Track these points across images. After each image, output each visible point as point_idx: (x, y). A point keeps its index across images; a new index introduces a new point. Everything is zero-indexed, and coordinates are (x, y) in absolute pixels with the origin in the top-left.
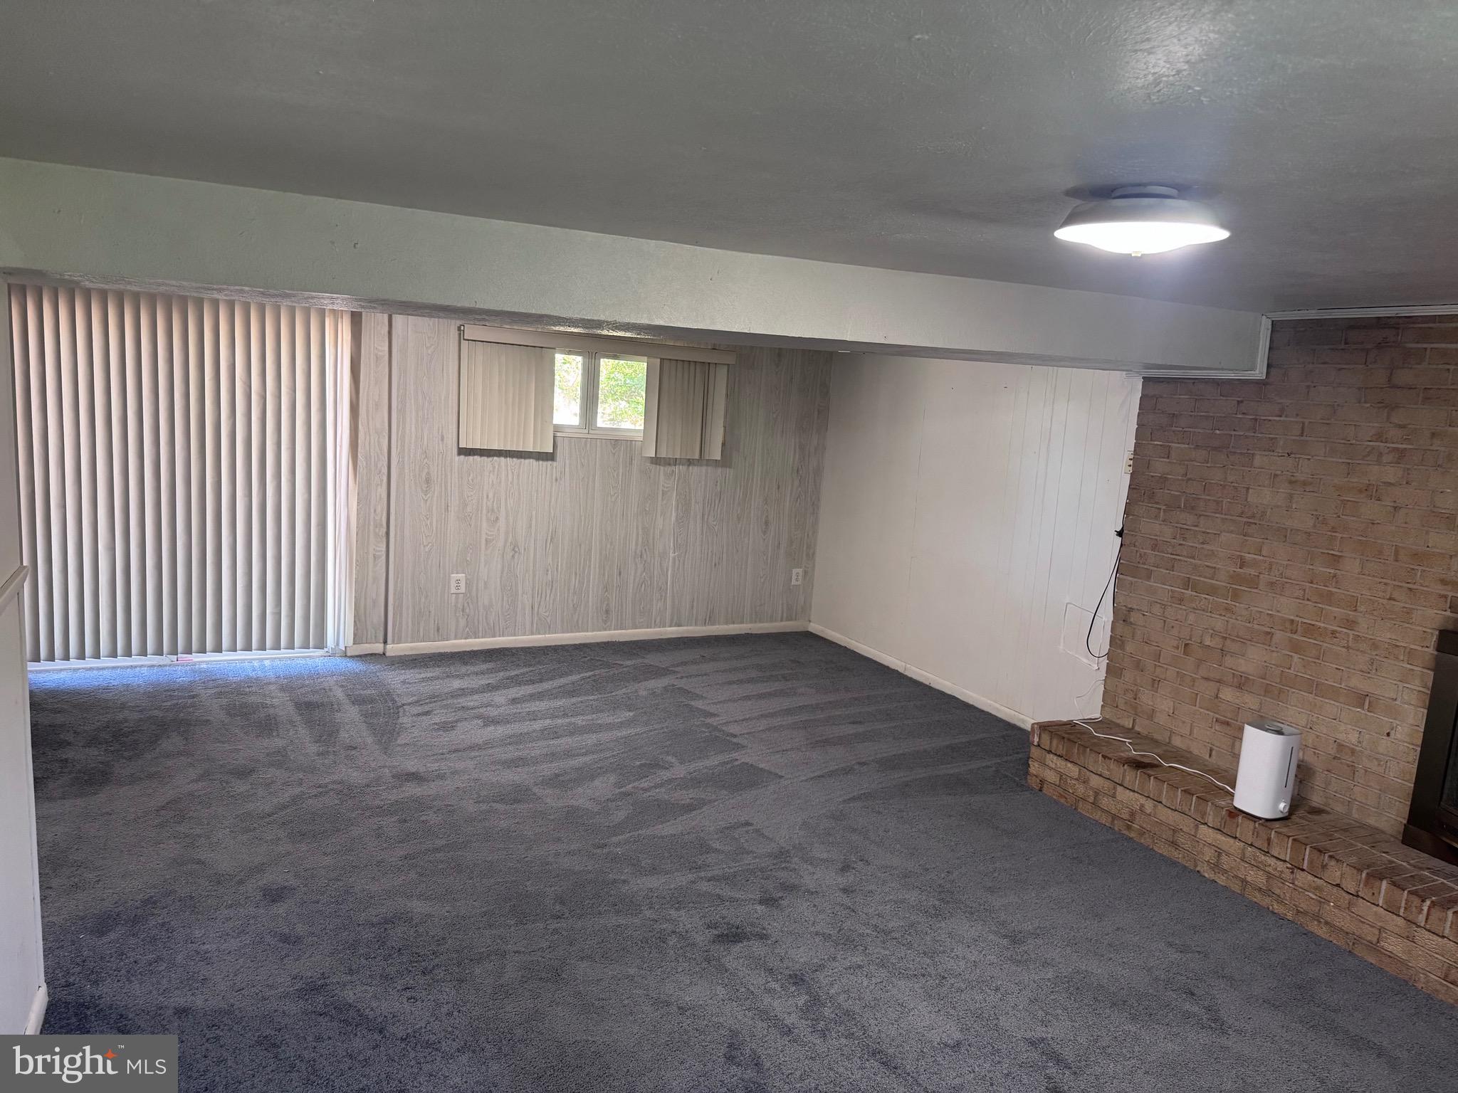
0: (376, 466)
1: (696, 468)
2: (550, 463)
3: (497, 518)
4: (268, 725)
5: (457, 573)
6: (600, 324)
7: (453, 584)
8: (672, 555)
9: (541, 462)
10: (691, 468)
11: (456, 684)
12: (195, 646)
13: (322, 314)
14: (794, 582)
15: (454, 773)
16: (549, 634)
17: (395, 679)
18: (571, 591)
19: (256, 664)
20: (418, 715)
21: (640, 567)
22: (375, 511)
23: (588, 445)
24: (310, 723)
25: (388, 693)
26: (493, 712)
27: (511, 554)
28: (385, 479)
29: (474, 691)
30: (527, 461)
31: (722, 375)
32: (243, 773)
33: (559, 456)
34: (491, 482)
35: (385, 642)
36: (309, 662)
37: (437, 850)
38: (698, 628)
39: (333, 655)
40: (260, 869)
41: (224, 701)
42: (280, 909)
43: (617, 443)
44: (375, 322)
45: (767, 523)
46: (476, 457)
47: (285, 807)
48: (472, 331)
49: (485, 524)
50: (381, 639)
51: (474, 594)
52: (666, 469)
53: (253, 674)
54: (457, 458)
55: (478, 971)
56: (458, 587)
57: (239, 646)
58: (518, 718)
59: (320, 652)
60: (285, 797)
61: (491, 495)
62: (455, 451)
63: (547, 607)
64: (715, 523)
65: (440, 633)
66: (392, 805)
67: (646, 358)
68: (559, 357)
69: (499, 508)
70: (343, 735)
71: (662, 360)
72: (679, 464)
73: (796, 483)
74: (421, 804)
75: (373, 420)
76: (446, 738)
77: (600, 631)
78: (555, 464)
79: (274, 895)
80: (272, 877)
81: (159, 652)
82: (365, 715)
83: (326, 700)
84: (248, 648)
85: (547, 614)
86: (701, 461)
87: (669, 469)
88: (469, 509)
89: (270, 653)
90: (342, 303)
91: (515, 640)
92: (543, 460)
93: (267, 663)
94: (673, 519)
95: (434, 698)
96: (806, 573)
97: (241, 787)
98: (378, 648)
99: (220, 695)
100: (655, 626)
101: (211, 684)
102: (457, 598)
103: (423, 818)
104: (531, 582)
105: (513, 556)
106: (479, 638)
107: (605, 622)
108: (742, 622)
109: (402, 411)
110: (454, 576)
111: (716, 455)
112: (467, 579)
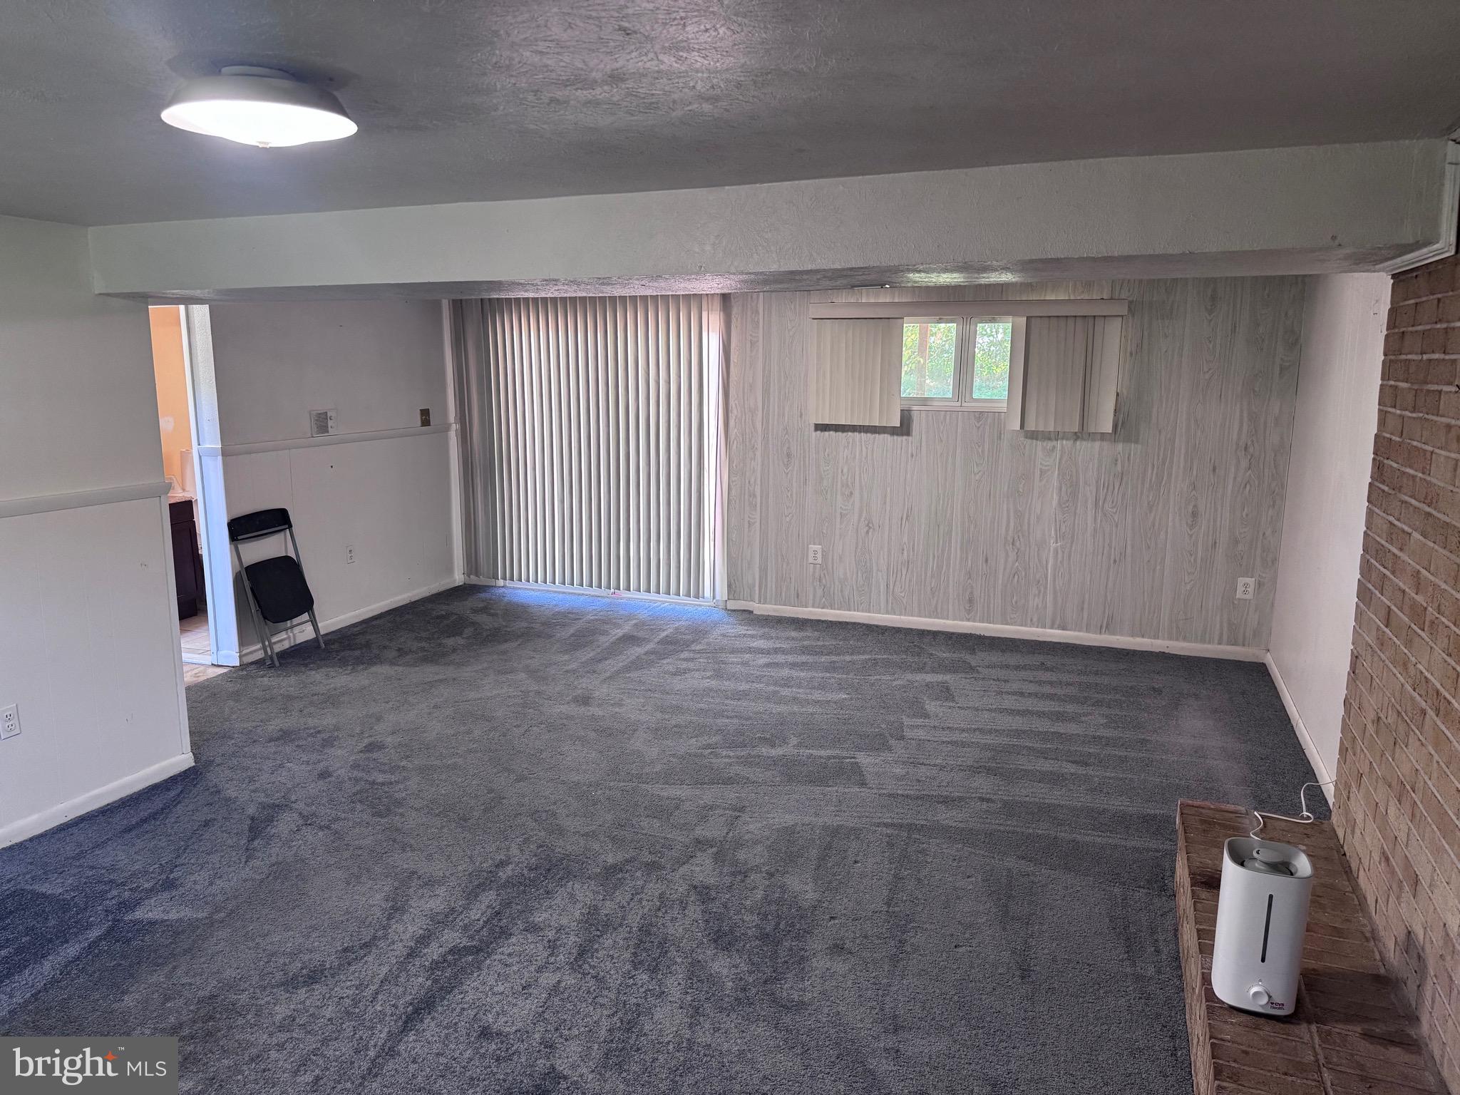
0: (750, 441)
1: (1084, 443)
2: (905, 438)
3: (851, 493)
5: (814, 544)
7: (811, 554)
8: (1053, 546)
9: (895, 437)
10: (1078, 443)
14: (1239, 595)
16: (905, 615)
18: (929, 573)
21: (1012, 556)
22: (749, 482)
23: (948, 418)
27: (865, 530)
30: (882, 436)
33: (915, 428)
34: (845, 457)
35: (755, 601)
36: (691, 608)
38: (1098, 637)
39: (711, 606)
43: (984, 417)
44: (751, 311)
45: (1195, 514)
46: (831, 432)
49: (839, 497)
50: (754, 598)
51: (830, 565)
52: (1045, 444)
54: (814, 434)
56: (815, 558)
57: (661, 590)
59: (699, 602)
61: (845, 470)
62: (813, 427)
63: (903, 587)
64: (1115, 510)
65: (799, 600)
67: (1010, 319)
69: (853, 483)
71: (1028, 318)
72: (1062, 439)
73: (1244, 464)
75: (748, 401)
77: (963, 621)
78: (910, 438)
85: (903, 594)
86: (1083, 434)
87: (1050, 444)
88: (825, 483)
91: (869, 616)
92: (897, 435)
93: (664, 605)
94: (1055, 502)
96: (1260, 585)
98: (746, 605)
100: (1032, 625)
101: (602, 613)
102: (815, 568)
104: (886, 560)
105: (867, 532)
106: (835, 609)
107: (969, 612)
108: (1156, 637)
109: (767, 391)
110: (813, 547)
111: (1108, 428)
112: (823, 551)
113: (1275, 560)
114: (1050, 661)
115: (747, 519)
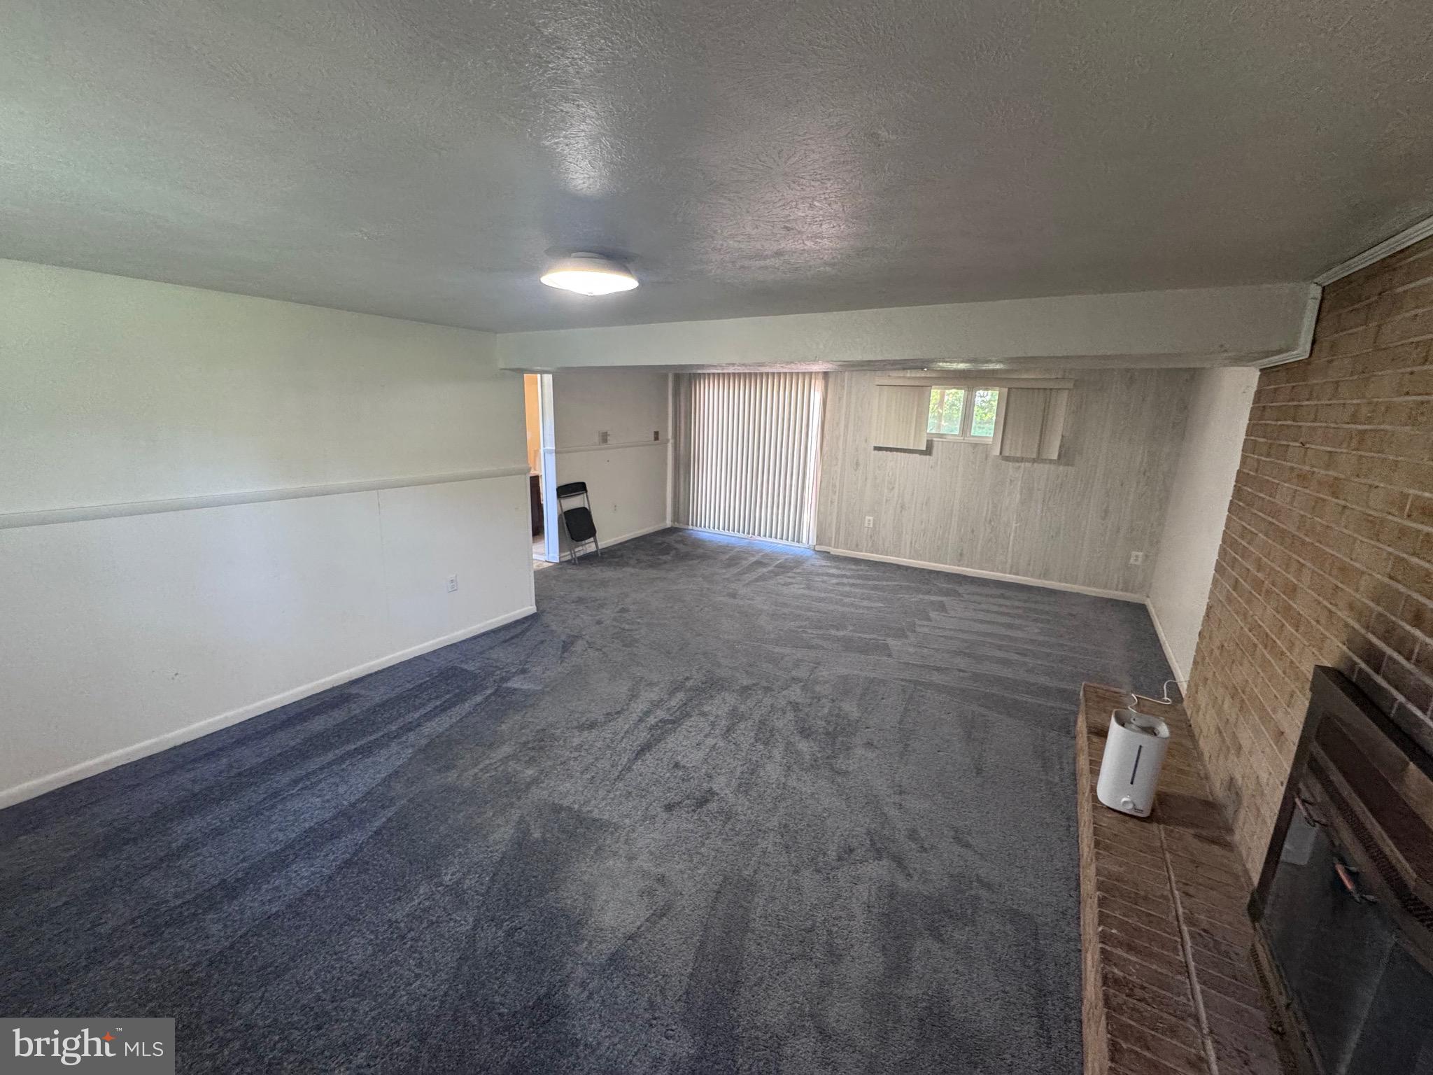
0: (835, 455)
1: (1039, 465)
2: (928, 457)
3: (893, 488)
5: (869, 516)
7: (867, 522)
8: (1014, 525)
9: (922, 456)
10: (1035, 465)
14: (1132, 561)
16: (921, 561)
18: (937, 537)
19: (774, 544)
21: (989, 530)
22: (833, 478)
27: (900, 510)
28: (839, 462)
30: (914, 455)
31: (1063, 398)
33: (934, 451)
34: (891, 466)
35: (830, 547)
36: (791, 548)
38: (1036, 580)
39: (802, 547)
43: (979, 446)
45: (1106, 511)
46: (884, 452)
48: (879, 381)
49: (886, 491)
50: (828, 545)
51: (877, 529)
52: (1014, 465)
54: (873, 452)
56: (869, 524)
57: (778, 537)
59: (797, 545)
61: (891, 474)
62: (873, 448)
63: (921, 544)
64: (1055, 506)
65: (857, 547)
67: (998, 388)
68: (935, 393)
69: (895, 481)
71: (1009, 389)
72: (1026, 462)
73: (1143, 482)
77: (956, 566)
78: (931, 458)
81: (739, 531)
84: (771, 536)
85: (920, 548)
86: (1038, 459)
87: (1017, 464)
88: (878, 481)
89: (780, 541)
91: (898, 560)
92: (924, 455)
94: (1017, 500)
96: (1146, 556)
98: (827, 549)
102: (868, 530)
104: (911, 528)
106: (878, 554)
107: (959, 561)
109: (847, 426)
110: (867, 518)
111: (1055, 456)
112: (874, 520)
113: (1158, 542)
114: (1008, 593)
115: (830, 500)
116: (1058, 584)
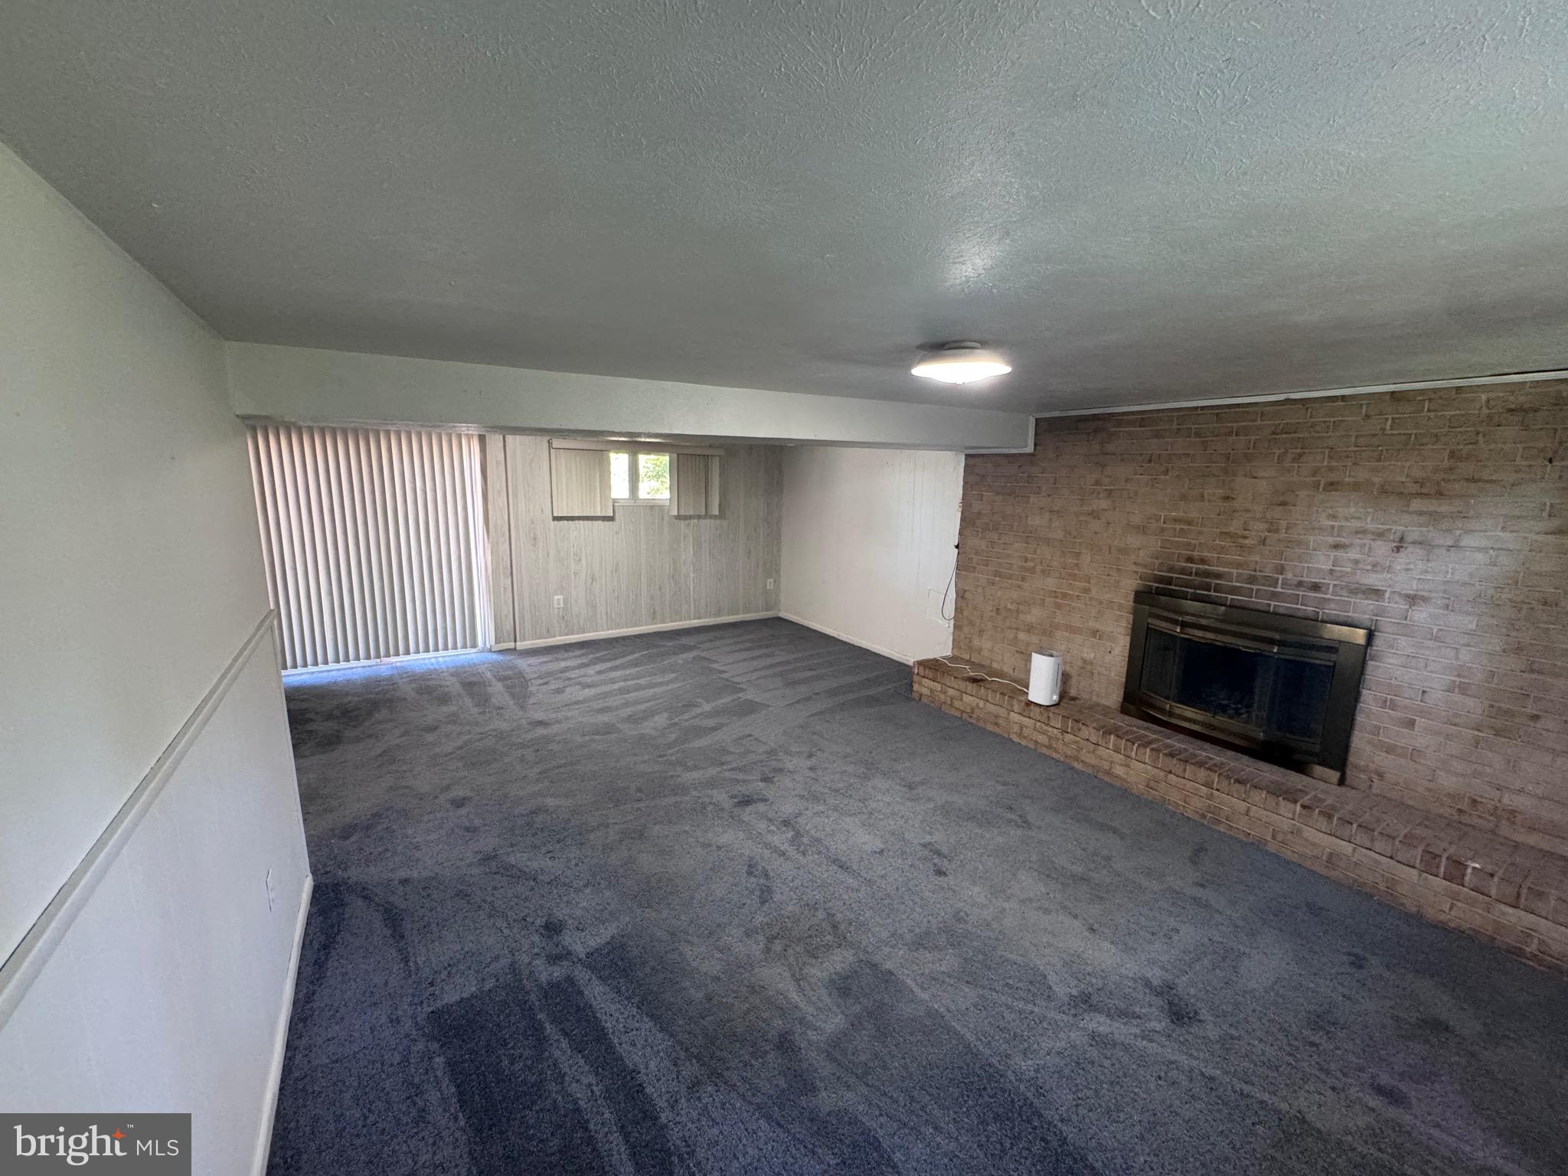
0: (501, 531)
1: (703, 520)
2: (611, 522)
3: (580, 559)
4: (444, 699)
5: (557, 595)
6: (639, 435)
7: (555, 603)
8: (692, 575)
9: (606, 523)
10: (700, 520)
11: (563, 664)
12: (392, 651)
13: (459, 436)
14: (768, 587)
15: (567, 719)
16: (619, 629)
17: (522, 663)
18: (631, 601)
19: (433, 660)
20: (540, 685)
21: (673, 584)
22: (502, 560)
23: (635, 511)
24: (472, 695)
25: (520, 673)
26: (588, 680)
27: (591, 581)
28: (507, 539)
29: (574, 668)
30: (597, 522)
31: (716, 461)
32: (432, 729)
33: (617, 517)
34: (575, 537)
35: (515, 641)
36: (468, 656)
37: (560, 767)
38: (712, 619)
39: (483, 651)
40: (448, 788)
41: (414, 685)
42: (463, 811)
43: (653, 507)
44: (495, 441)
45: (749, 552)
46: (564, 521)
47: (461, 748)
48: (556, 443)
49: (573, 563)
50: (513, 640)
51: (569, 606)
53: (431, 667)
54: (552, 523)
55: (592, 837)
56: (559, 604)
57: (421, 650)
58: (604, 683)
59: (474, 650)
60: (460, 742)
61: (575, 545)
62: (551, 518)
63: (616, 613)
64: (717, 554)
65: (549, 634)
66: (529, 741)
67: (668, 453)
68: (613, 456)
69: (581, 552)
70: (494, 700)
71: (678, 454)
72: (693, 519)
73: (766, 527)
74: (547, 740)
75: (498, 502)
76: (559, 698)
77: (651, 625)
78: (614, 523)
79: (459, 803)
80: (459, 792)
81: (368, 657)
82: (507, 687)
83: (481, 680)
84: (427, 650)
85: (616, 617)
86: (707, 516)
87: (687, 522)
88: (562, 554)
89: (441, 653)
90: (474, 430)
91: (598, 634)
92: (607, 521)
93: (440, 659)
94: (692, 553)
95: (549, 674)
96: (775, 581)
97: (430, 738)
98: (511, 645)
99: (410, 682)
100: (685, 620)
101: (405, 675)
102: (558, 611)
103: (550, 748)
104: (605, 598)
106: (574, 635)
107: (653, 619)
108: (738, 614)
109: (516, 495)
110: (556, 597)
111: (717, 512)
112: (564, 599)
113: (779, 569)
115: (502, 585)
116: (727, 618)
